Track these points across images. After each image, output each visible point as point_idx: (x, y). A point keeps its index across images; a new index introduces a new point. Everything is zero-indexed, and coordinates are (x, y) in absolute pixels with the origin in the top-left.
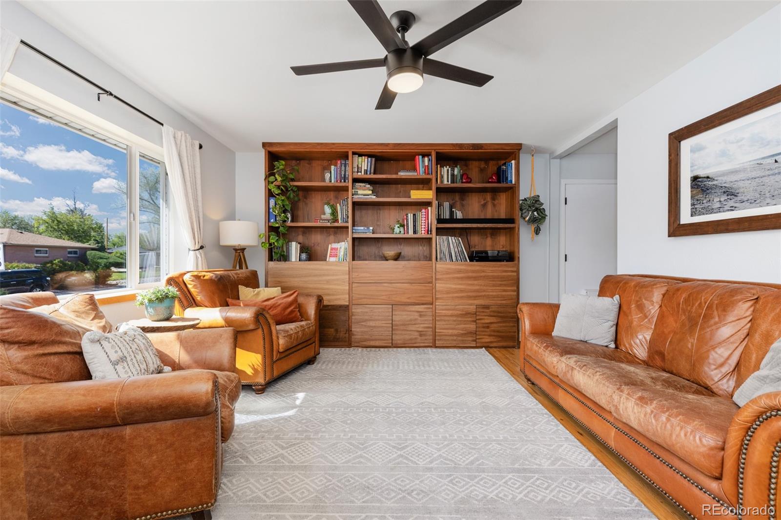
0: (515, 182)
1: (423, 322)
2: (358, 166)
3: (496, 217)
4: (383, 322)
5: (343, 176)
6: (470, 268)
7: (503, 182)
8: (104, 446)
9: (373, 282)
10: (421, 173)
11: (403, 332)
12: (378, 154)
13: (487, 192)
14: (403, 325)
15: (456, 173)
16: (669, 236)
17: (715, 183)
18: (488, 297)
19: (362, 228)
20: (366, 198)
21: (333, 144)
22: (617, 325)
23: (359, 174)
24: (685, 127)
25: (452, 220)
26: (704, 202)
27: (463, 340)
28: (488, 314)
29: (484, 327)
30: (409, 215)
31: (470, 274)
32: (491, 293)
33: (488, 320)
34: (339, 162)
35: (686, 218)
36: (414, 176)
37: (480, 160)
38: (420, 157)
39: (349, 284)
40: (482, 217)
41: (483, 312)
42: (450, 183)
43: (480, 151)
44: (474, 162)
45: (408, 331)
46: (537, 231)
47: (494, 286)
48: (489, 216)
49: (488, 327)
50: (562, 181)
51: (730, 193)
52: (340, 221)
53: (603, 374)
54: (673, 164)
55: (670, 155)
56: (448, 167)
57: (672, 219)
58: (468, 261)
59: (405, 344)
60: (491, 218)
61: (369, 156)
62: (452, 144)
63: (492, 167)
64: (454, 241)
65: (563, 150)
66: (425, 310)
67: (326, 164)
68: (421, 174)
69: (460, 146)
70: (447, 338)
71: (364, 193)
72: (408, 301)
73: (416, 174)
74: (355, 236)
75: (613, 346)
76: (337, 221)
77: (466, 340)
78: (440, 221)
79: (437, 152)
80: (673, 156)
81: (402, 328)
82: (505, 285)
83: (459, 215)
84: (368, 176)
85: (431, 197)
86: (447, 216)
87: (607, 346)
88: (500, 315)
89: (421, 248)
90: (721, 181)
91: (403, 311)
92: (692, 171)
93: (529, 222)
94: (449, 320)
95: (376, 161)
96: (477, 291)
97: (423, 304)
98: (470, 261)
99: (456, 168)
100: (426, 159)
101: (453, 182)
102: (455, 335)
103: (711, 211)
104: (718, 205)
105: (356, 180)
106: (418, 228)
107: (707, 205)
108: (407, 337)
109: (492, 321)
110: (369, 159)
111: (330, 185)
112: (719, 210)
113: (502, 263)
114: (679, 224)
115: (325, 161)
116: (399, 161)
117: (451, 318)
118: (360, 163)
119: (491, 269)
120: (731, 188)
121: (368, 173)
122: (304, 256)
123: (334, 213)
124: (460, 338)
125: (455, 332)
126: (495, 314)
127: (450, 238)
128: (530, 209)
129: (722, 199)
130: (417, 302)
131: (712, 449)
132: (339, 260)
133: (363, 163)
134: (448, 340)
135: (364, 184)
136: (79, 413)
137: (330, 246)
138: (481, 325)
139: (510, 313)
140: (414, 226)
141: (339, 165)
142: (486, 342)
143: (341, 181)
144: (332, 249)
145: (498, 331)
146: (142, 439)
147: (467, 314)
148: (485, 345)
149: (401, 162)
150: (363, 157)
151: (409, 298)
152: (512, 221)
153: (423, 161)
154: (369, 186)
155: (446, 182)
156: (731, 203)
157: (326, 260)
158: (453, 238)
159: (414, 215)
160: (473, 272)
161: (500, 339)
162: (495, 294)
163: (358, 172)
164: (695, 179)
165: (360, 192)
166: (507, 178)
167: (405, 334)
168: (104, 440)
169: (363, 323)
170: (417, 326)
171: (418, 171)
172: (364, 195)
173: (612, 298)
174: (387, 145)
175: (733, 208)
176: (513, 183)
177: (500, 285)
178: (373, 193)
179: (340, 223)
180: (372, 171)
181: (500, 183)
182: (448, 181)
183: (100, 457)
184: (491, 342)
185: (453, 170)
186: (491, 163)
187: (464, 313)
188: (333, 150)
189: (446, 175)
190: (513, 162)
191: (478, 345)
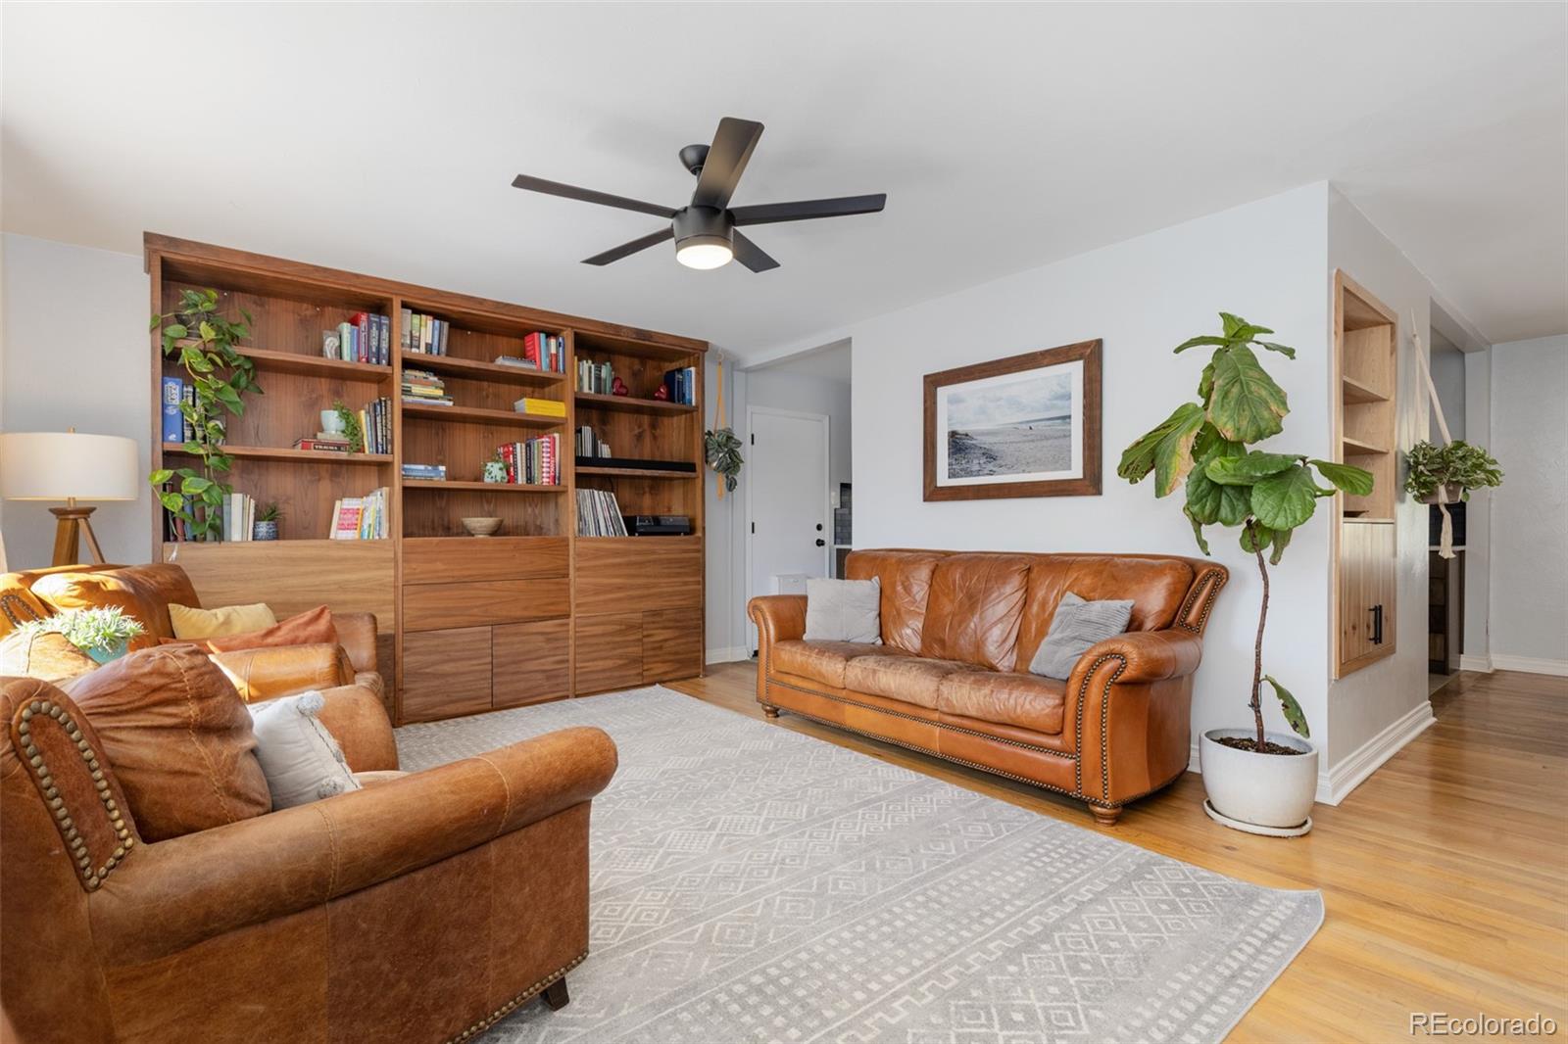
0: (696, 403)
1: (551, 653)
2: (411, 332)
3: (658, 459)
4: (474, 662)
5: (374, 350)
6: (633, 547)
7: (679, 401)
8: (461, 888)
9: (450, 580)
10: (542, 366)
11: (515, 677)
12: (454, 316)
13: (643, 413)
14: (514, 663)
15: (603, 375)
16: (925, 500)
17: (974, 442)
18: (660, 595)
19: (422, 467)
20: (434, 406)
21: (357, 276)
22: (880, 615)
23: (414, 350)
24: (944, 372)
25: (595, 461)
26: (963, 462)
27: (621, 677)
28: (661, 625)
29: (654, 649)
30: (518, 445)
31: (634, 558)
32: (665, 589)
33: (660, 635)
34: (364, 317)
35: (943, 480)
36: (533, 371)
37: (632, 355)
38: (543, 336)
39: (396, 587)
40: (637, 458)
41: (653, 622)
42: (593, 392)
43: (647, 343)
44: (622, 358)
45: (524, 673)
46: (731, 485)
47: (669, 576)
48: (647, 457)
49: (661, 648)
50: (748, 407)
51: (990, 456)
52: (367, 451)
53: (920, 668)
54: (929, 414)
55: (925, 402)
56: (590, 362)
57: (928, 481)
58: (627, 534)
59: (519, 699)
60: (650, 459)
61: (437, 315)
62: (603, 323)
63: (653, 373)
64: (603, 498)
65: (757, 363)
66: (558, 629)
67: (308, 313)
68: (544, 368)
69: (617, 328)
70: (595, 676)
71: (427, 392)
72: (526, 614)
73: (534, 367)
74: (410, 483)
75: (879, 642)
76: (362, 450)
77: (626, 676)
78: (580, 461)
79: (576, 334)
80: (929, 403)
81: (512, 668)
82: (686, 574)
83: (605, 451)
84: (435, 358)
85: (563, 414)
86: (588, 453)
87: (873, 644)
88: (679, 624)
89: (530, 510)
90: (980, 440)
91: (516, 634)
92: (949, 425)
93: (717, 469)
94: (597, 644)
95: (450, 327)
96: (646, 586)
97: (552, 618)
98: (629, 535)
99: (603, 367)
100: (553, 342)
101: (598, 390)
102: (610, 669)
103: (969, 473)
104: (977, 468)
105: (408, 364)
106: (536, 473)
107: (965, 466)
108: (522, 685)
109: (667, 636)
110: (437, 322)
111: (337, 364)
112: (978, 473)
113: (677, 538)
114: (936, 487)
115: (305, 305)
116: (486, 333)
117: (602, 640)
118: (417, 327)
119: (664, 548)
120: (991, 450)
121: (435, 352)
122: (264, 528)
123: (353, 430)
124: (616, 674)
125: (609, 663)
126: (671, 624)
127: (596, 492)
128: (720, 449)
129: (981, 462)
130: (542, 614)
131: (1055, 707)
132: (362, 536)
133: (423, 329)
134: (598, 679)
135: (423, 374)
136: (456, 825)
137: (338, 504)
138: (649, 646)
139: (692, 620)
140: (529, 468)
141: (363, 324)
142: (658, 675)
143: (368, 361)
144: (344, 512)
145: (676, 653)
146: (512, 861)
147: (631, 627)
148: (657, 678)
149: (488, 336)
150: (423, 316)
151: (526, 608)
152: (690, 467)
153: (548, 345)
154: (436, 379)
155: (588, 389)
156: (990, 467)
157: (328, 537)
158: (601, 492)
159: (528, 446)
160: (638, 553)
161: (678, 665)
162: (670, 589)
163: (411, 346)
164: (953, 435)
165: (416, 389)
166: (684, 395)
167: (518, 681)
168: (462, 876)
169: (427, 670)
170: (542, 661)
171: (538, 363)
172: (426, 397)
173: (870, 580)
174: (482, 301)
175: (991, 473)
176: (694, 404)
177: (679, 575)
178: (444, 394)
179: (369, 453)
180: (443, 348)
181: (674, 402)
182: (590, 389)
183: (454, 910)
184: (666, 673)
185: (598, 369)
186: (650, 364)
187: (623, 627)
188: (353, 289)
189: (586, 376)
190: (693, 369)
191: (645, 681)
